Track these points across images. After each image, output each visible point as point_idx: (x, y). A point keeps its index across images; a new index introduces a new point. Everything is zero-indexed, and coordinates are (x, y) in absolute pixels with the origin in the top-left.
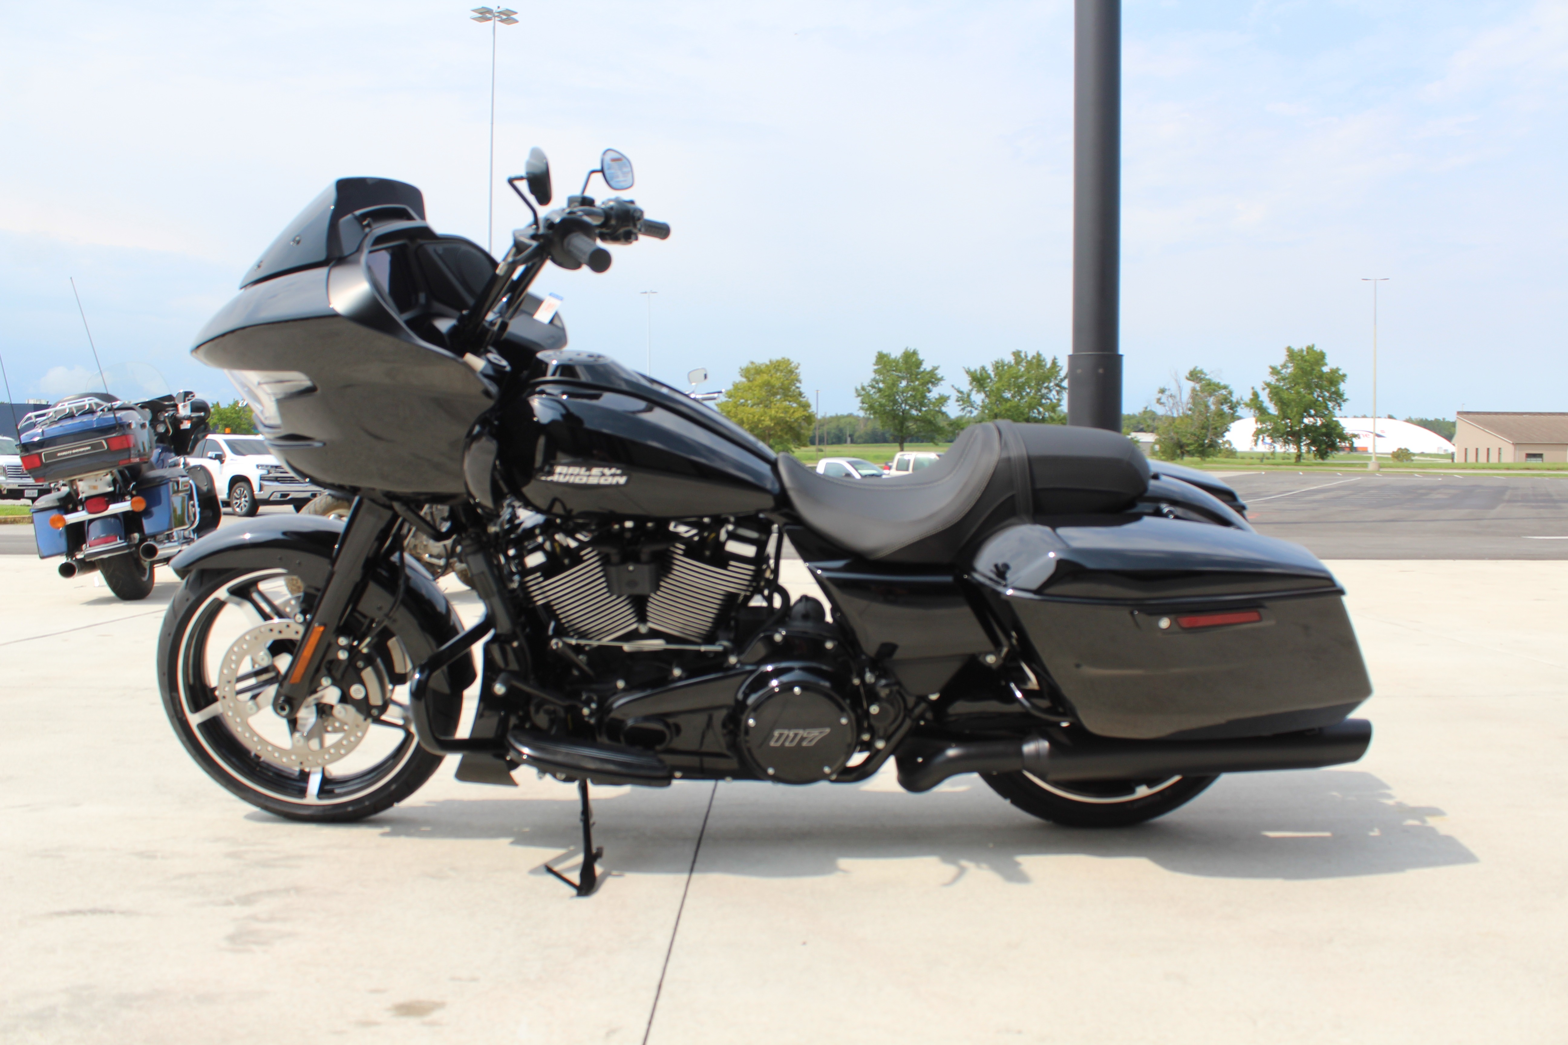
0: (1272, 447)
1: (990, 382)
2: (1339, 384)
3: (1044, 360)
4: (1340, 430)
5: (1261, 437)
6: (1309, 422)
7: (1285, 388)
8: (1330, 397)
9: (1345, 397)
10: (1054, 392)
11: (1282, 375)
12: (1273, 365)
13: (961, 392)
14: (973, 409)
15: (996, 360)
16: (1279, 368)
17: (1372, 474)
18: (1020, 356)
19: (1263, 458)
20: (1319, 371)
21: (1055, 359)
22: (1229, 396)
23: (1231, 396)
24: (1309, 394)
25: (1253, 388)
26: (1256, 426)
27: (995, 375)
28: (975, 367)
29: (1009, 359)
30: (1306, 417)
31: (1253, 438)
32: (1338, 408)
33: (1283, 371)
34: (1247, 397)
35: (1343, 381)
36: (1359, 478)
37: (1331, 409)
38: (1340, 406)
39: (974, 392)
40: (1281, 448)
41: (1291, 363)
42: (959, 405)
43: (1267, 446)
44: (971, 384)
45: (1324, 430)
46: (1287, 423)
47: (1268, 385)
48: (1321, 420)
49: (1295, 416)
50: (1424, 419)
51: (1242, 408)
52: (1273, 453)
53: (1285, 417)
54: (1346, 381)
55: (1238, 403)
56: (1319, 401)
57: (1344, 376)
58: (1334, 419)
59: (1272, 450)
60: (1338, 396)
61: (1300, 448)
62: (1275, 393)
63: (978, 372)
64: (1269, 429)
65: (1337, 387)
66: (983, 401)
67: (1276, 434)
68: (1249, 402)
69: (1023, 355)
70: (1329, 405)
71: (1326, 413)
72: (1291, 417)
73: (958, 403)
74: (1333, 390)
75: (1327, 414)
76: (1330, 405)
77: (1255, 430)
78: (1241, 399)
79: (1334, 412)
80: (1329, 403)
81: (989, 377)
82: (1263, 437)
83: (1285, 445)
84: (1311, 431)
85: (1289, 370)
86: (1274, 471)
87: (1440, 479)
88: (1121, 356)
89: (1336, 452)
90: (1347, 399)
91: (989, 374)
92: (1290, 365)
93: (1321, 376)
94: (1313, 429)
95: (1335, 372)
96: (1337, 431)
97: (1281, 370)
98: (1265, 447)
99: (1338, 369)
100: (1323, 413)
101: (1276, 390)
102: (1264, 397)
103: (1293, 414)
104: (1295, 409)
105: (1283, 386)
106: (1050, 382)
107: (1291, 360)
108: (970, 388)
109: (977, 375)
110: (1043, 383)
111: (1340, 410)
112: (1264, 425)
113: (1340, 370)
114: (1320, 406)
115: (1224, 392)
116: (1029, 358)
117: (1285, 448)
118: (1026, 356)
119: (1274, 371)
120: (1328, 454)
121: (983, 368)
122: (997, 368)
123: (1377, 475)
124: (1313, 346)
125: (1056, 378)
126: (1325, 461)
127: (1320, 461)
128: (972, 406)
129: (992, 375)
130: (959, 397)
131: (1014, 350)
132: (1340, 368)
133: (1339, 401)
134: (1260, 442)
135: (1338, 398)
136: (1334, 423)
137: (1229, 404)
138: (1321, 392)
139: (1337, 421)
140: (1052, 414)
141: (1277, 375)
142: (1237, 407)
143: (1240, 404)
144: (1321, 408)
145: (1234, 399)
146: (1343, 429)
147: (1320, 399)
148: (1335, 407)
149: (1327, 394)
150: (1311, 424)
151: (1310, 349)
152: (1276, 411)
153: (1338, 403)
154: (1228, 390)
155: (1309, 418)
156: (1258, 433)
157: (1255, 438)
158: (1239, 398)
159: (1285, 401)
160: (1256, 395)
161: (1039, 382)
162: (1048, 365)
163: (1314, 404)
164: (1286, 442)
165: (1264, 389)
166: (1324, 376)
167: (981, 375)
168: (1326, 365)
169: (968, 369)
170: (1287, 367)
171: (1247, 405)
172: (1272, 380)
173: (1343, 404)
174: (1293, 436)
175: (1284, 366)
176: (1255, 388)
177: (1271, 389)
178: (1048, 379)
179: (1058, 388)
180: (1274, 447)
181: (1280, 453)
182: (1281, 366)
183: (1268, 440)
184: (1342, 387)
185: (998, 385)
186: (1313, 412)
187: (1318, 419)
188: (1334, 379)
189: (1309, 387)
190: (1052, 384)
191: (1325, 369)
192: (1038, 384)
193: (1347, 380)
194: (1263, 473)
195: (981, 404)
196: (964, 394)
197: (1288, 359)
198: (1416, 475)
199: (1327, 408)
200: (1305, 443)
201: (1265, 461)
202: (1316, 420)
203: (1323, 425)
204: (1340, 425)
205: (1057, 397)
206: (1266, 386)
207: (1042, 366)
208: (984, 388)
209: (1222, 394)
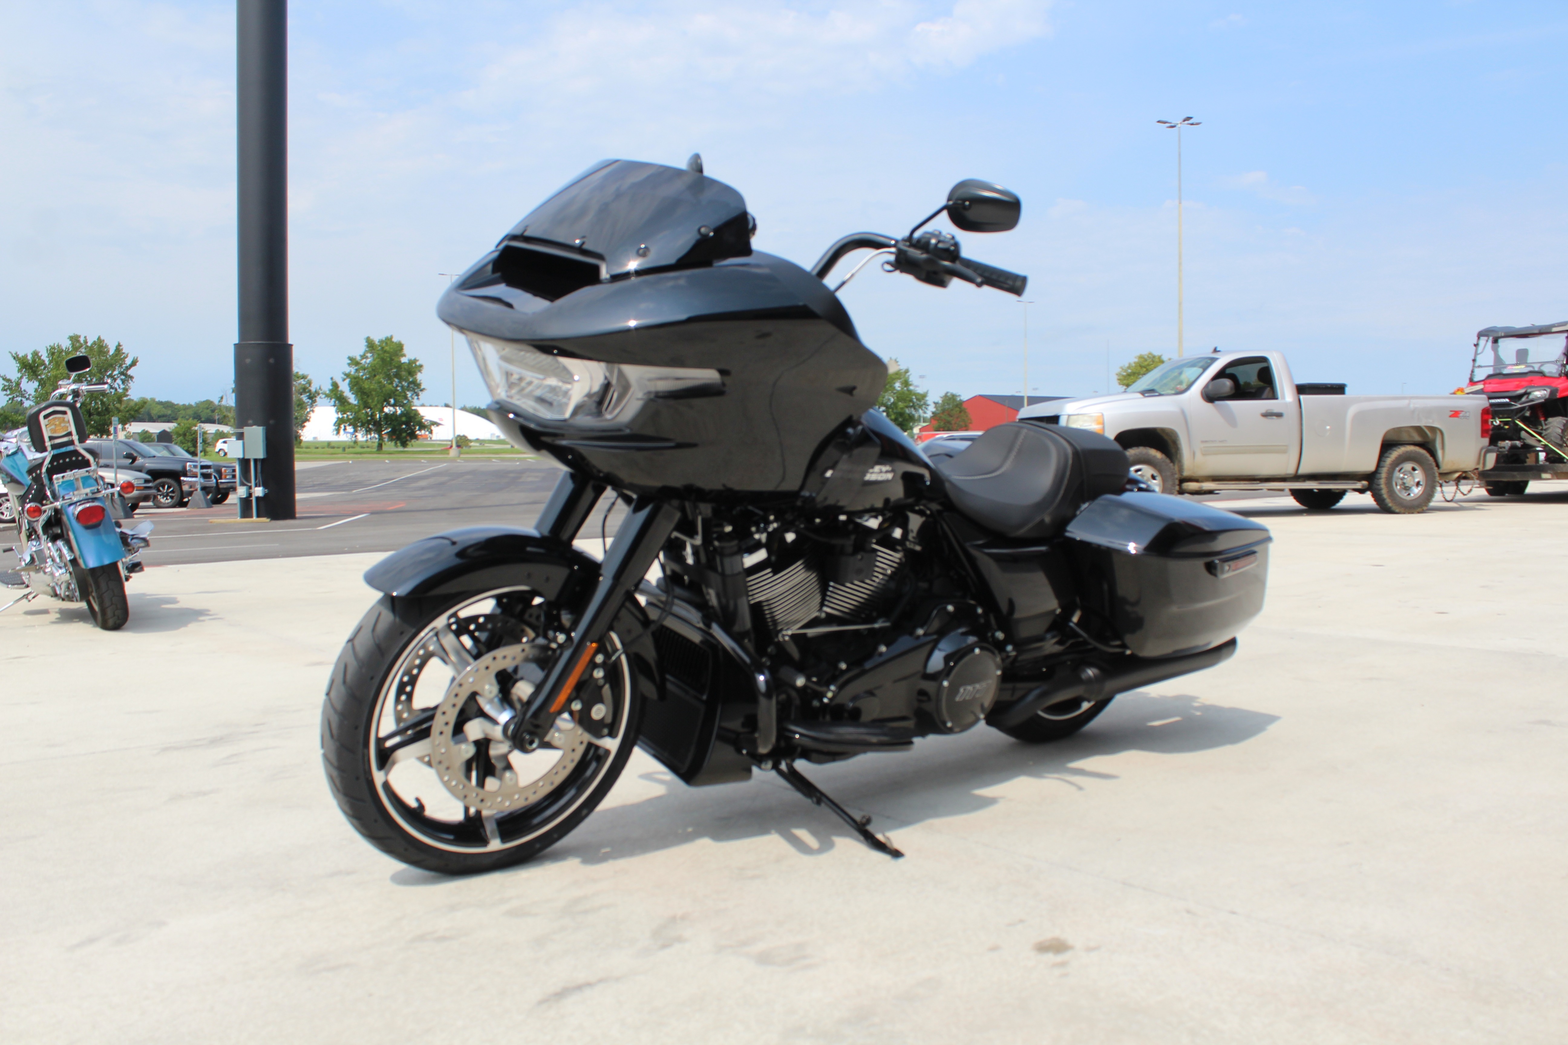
0: (354, 436)
1: (44, 369)
2: (416, 375)
3: (106, 346)
4: (419, 419)
5: (342, 426)
6: (390, 411)
7: (364, 377)
8: (408, 386)
9: (422, 387)
10: (119, 381)
11: (361, 365)
12: (351, 355)
13: (9, 381)
14: (24, 399)
15: (52, 345)
16: (358, 358)
17: (453, 460)
18: (79, 341)
19: (344, 448)
20: (398, 361)
21: (119, 345)
22: (308, 385)
23: (310, 385)
24: (390, 384)
25: (332, 379)
26: (336, 416)
27: (51, 362)
28: (27, 351)
29: (66, 344)
30: (386, 406)
31: (334, 427)
32: (416, 397)
33: (363, 361)
34: (327, 387)
35: (420, 371)
36: (445, 465)
37: (410, 399)
38: (418, 395)
39: (25, 380)
40: (363, 437)
41: (371, 353)
42: (8, 395)
43: (349, 435)
44: (20, 371)
45: (404, 419)
46: (367, 413)
47: (347, 375)
48: (400, 409)
49: (376, 405)
50: (477, 407)
51: (321, 398)
52: (355, 442)
53: (366, 406)
54: (422, 372)
55: (317, 393)
56: (398, 390)
57: (421, 366)
58: (413, 408)
59: (353, 439)
60: (416, 386)
61: (382, 437)
62: (356, 384)
63: (30, 357)
64: (351, 419)
65: (414, 377)
66: (36, 390)
67: (356, 423)
68: (328, 392)
69: (82, 340)
70: (407, 394)
71: (405, 402)
72: (372, 407)
73: (5, 392)
74: (411, 380)
75: (406, 404)
76: (409, 394)
77: (336, 420)
78: (320, 388)
79: (412, 402)
80: (408, 393)
81: (43, 363)
82: (345, 426)
83: (367, 435)
84: (392, 420)
85: (368, 361)
86: (360, 459)
87: (518, 463)
88: (291, 345)
89: (415, 440)
90: (424, 389)
91: (44, 361)
92: (369, 355)
93: (400, 366)
94: (393, 418)
95: (412, 362)
96: (417, 420)
97: (361, 360)
98: (347, 437)
99: (415, 361)
100: (402, 402)
101: (356, 380)
102: (344, 387)
103: (374, 404)
104: (376, 398)
105: (362, 376)
106: (114, 370)
107: (371, 350)
108: (19, 375)
109: (28, 360)
110: (106, 371)
111: (418, 399)
112: (345, 416)
113: (418, 361)
114: (399, 396)
115: (302, 382)
116: (89, 344)
117: (367, 437)
118: (86, 342)
119: (353, 361)
120: (408, 442)
121: (36, 354)
122: (53, 354)
123: (458, 461)
124: (392, 337)
125: (121, 366)
126: (406, 449)
127: (401, 449)
128: (23, 396)
129: (47, 363)
130: (5, 386)
131: (72, 334)
132: (417, 359)
133: (416, 391)
134: (342, 431)
135: (416, 387)
136: (414, 412)
137: (308, 394)
138: (400, 382)
139: (416, 410)
140: (118, 405)
141: (356, 366)
142: (316, 397)
143: (319, 394)
144: (400, 398)
145: (313, 389)
146: (422, 417)
147: (399, 388)
148: (413, 397)
149: (406, 384)
150: (391, 413)
151: (389, 340)
152: (355, 400)
153: (416, 393)
154: (306, 380)
155: (389, 407)
156: (339, 423)
157: (337, 427)
158: (318, 388)
159: (365, 391)
160: (335, 385)
161: (101, 370)
162: (112, 352)
163: (392, 394)
164: (368, 431)
165: (344, 380)
166: (403, 367)
167: (34, 361)
168: (404, 355)
169: (16, 353)
170: (367, 358)
171: (327, 396)
172: (352, 370)
173: (420, 393)
174: (373, 424)
175: (363, 357)
176: (334, 378)
177: (351, 379)
178: (112, 366)
179: (123, 377)
180: (356, 436)
181: (361, 442)
182: (361, 356)
183: (350, 429)
184: (419, 377)
185: (54, 373)
186: (392, 401)
187: (398, 408)
188: (413, 369)
189: (389, 378)
190: (116, 372)
191: (404, 360)
192: (100, 372)
193: (424, 370)
194: (350, 462)
195: (33, 393)
196: (11, 382)
197: (367, 349)
198: (494, 460)
199: (406, 398)
200: (386, 431)
201: (347, 450)
202: (396, 409)
203: (402, 414)
204: (419, 414)
205: (122, 386)
206: (345, 377)
207: (105, 353)
208: (37, 376)
209: (300, 384)
